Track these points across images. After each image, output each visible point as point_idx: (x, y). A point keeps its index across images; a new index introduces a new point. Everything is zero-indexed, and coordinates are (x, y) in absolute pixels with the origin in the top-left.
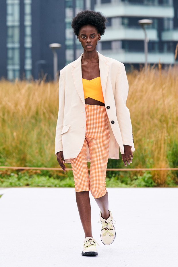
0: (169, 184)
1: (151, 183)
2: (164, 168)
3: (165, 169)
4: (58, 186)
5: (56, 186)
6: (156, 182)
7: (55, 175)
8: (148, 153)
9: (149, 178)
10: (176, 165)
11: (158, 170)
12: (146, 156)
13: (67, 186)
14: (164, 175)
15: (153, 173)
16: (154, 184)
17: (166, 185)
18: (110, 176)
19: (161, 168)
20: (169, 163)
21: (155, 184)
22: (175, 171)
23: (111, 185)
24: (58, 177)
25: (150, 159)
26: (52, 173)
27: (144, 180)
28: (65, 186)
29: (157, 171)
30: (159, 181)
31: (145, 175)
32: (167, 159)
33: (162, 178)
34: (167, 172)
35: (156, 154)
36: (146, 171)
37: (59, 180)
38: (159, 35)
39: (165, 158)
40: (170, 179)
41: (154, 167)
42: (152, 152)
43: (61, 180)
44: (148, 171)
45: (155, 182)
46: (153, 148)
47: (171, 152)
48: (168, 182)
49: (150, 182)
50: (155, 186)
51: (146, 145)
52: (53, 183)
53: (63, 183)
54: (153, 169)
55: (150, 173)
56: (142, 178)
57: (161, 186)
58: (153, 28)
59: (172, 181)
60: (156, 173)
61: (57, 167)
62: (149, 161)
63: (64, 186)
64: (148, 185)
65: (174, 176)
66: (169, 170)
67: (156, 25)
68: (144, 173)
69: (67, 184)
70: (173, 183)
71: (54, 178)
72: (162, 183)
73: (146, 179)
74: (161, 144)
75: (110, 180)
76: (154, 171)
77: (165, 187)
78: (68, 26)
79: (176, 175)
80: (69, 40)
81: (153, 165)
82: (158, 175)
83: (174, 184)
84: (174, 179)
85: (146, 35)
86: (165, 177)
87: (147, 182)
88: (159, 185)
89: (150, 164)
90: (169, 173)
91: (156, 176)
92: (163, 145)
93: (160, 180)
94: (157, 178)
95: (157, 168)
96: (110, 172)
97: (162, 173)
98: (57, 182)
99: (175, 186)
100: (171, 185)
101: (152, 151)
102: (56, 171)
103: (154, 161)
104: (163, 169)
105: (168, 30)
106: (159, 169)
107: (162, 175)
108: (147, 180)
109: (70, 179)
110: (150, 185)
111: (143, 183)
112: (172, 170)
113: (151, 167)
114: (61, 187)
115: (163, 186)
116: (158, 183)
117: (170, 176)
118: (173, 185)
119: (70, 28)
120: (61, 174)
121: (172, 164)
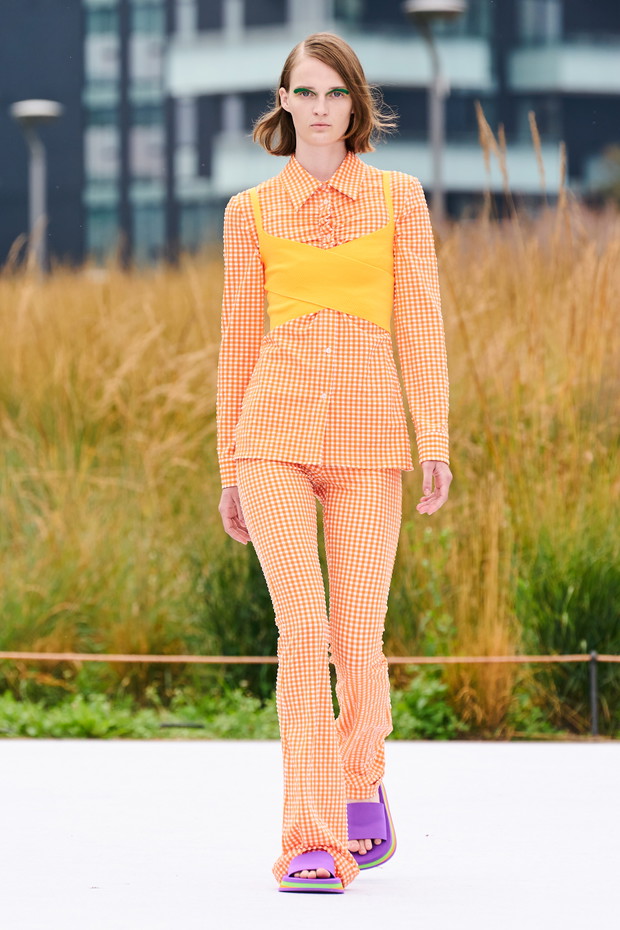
0: (521, 727)
1: (446, 721)
2: (501, 653)
3: (505, 659)
4: (32, 731)
5: (23, 732)
6: (466, 714)
7: (24, 685)
8: (430, 586)
9: (436, 698)
10: (550, 641)
11: (473, 664)
12: (423, 603)
13: (75, 730)
14: (500, 685)
15: (453, 678)
16: (455, 724)
17: (510, 732)
18: (265, 687)
19: (486, 653)
20: (520, 630)
21: (462, 726)
22: (548, 671)
23: (266, 728)
24: (35, 694)
25: (439, 612)
26: (11, 676)
27: (413, 706)
28: (65, 733)
29: (469, 667)
30: (480, 715)
31: (416, 684)
32: (513, 614)
33: (491, 701)
34: (515, 674)
35: (464, 590)
36: (422, 665)
37: (41, 705)
38: (500, 67)
39: (503, 607)
40: (527, 703)
41: (456, 652)
42: (448, 585)
43: (48, 707)
44: (432, 664)
45: (459, 717)
46: (452, 566)
47: (526, 585)
48: (520, 718)
49: (438, 717)
50: (460, 736)
51: (419, 551)
52: (11, 719)
53: (57, 717)
54: (452, 659)
55: (438, 675)
56: (404, 699)
57: (487, 734)
58: (472, 32)
59: (537, 712)
60: (467, 677)
61: (31, 650)
62: (431, 623)
63: (58, 731)
64: (430, 728)
65: (543, 692)
66: (521, 665)
67: (485, 22)
68: (412, 676)
69: (75, 724)
70: (539, 720)
71: (18, 698)
72: (488, 719)
73: (421, 703)
74: (484, 550)
75: (263, 706)
76: (458, 665)
77: (502, 738)
78: (94, 22)
79: (553, 687)
80: (102, 83)
81: (452, 641)
82: (473, 685)
83: (543, 724)
84: (546, 705)
85: (436, 65)
86: (507, 692)
87: (426, 717)
88: (477, 731)
89: (441, 634)
90: (525, 674)
91: (466, 690)
92: (493, 554)
93: (484, 705)
94: (468, 698)
95: (470, 653)
96: (264, 672)
97: (492, 677)
98: (28, 712)
99: (547, 735)
100: (531, 730)
101: (447, 576)
102: (29, 665)
103: (455, 624)
104: (494, 659)
105: (539, 42)
106: (481, 659)
107: (492, 687)
108: (426, 707)
109: (86, 700)
110: (440, 730)
111: (411, 722)
112: (533, 665)
113: (444, 651)
114: (45, 734)
115: (498, 733)
116: (473, 719)
117: (527, 691)
118: (541, 730)
119: (104, 30)
120: (50, 680)
121: (533, 637)
